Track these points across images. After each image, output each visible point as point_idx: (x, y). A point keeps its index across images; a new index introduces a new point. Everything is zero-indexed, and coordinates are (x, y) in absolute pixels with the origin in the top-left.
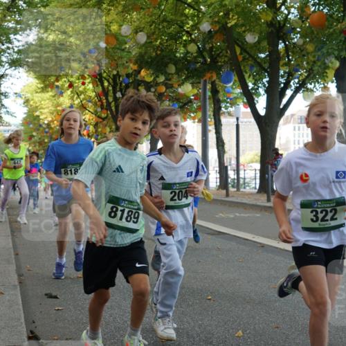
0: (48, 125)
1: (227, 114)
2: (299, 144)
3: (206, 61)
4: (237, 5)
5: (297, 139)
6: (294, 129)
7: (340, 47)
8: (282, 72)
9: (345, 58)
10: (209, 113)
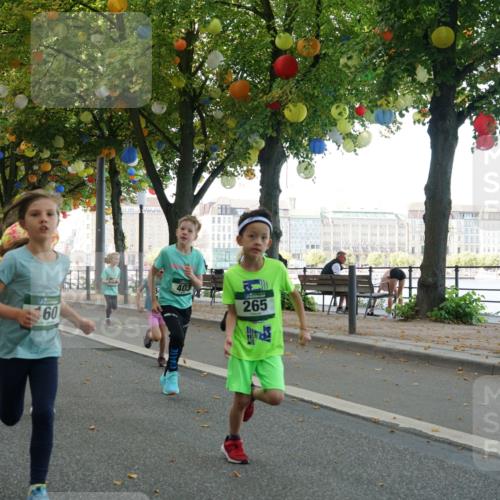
1: (129, 201)
2: (218, 239)
3: (103, 133)
5: (216, 233)
6: (214, 222)
7: (266, 124)
8: (196, 151)
9: (271, 136)
10: (106, 199)
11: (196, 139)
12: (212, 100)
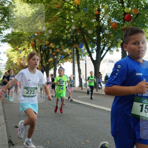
0: (16, 64)
3: (74, 40)
4: (85, 20)
5: (108, 68)
8: (102, 44)
10: (75, 59)
11: (101, 41)
12: (106, 29)
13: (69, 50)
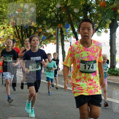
1: (67, 41)
3: (58, 19)
7: (112, 15)
9: (113, 19)
10: (59, 40)
12: (93, 8)
13: (53, 30)
